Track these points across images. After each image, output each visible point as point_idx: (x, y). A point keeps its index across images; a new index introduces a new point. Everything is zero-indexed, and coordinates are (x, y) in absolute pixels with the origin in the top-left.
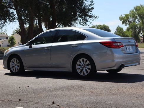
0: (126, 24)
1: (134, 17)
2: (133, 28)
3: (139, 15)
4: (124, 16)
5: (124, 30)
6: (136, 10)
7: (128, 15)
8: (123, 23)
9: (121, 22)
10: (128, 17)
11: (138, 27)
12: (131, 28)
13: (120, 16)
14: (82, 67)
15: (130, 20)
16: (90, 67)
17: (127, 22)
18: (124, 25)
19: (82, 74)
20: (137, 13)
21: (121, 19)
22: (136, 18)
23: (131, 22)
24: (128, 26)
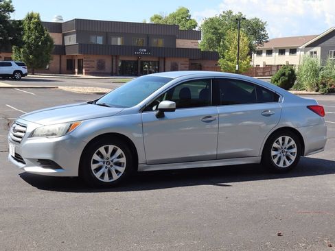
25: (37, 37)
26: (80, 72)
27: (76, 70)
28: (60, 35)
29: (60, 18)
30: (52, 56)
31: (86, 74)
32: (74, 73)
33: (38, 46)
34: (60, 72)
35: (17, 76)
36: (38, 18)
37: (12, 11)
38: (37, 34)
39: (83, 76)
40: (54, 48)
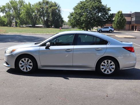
0: (3, 13)
1: (9, 8)
3: (13, 7)
4: (2, 6)
6: (11, 3)
7: (5, 6)
8: (1, 11)
10: (5, 8)
11: (12, 16)
12: (7, 16)
15: (6, 10)
16: (114, 67)
17: (4, 11)
18: (2, 13)
19: (106, 72)
20: (11, 5)
22: (11, 9)
23: (7, 11)
24: (4, 14)
25: (120, 19)
26: (136, 30)
27: (135, 29)
28: (130, 18)
29: (131, 12)
30: (126, 25)
31: (137, 31)
32: (134, 30)
33: (121, 22)
34: (129, 30)
35: (110, 31)
36: (122, 12)
37: (110, 11)
38: (120, 18)
39: (136, 31)
40: (126, 22)
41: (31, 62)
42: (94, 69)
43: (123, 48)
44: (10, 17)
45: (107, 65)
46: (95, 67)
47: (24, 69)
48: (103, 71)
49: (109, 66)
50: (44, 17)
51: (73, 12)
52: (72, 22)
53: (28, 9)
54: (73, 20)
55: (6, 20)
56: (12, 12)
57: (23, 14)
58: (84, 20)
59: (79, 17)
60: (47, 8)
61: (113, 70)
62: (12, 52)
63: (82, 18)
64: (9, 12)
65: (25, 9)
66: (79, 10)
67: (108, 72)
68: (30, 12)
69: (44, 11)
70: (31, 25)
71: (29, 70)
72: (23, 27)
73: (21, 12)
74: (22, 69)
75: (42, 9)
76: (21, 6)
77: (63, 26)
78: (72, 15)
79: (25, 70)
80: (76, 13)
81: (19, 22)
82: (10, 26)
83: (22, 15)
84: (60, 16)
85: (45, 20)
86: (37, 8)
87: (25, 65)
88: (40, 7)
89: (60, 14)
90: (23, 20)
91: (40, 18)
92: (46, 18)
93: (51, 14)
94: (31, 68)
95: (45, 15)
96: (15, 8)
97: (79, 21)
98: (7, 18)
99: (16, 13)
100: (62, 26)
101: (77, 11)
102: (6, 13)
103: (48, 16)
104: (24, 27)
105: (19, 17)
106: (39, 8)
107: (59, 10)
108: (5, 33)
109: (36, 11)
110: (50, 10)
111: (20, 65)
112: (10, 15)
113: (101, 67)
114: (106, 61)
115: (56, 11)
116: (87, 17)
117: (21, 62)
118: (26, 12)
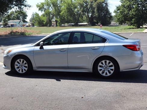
1: (48, 5)
2: (48, 14)
3: (52, 4)
4: (40, 4)
5: (40, 16)
7: (44, 3)
8: (40, 9)
9: (38, 9)
10: (44, 5)
11: (51, 14)
12: (46, 14)
13: (37, 4)
14: (104, 69)
15: (45, 8)
16: (113, 68)
17: (42, 9)
18: (40, 11)
19: (104, 75)
20: (50, 2)
21: (38, 6)
22: (50, 6)
23: (45, 9)
24: (43, 12)
41: (26, 63)
42: (91, 71)
43: (124, 46)
44: (49, 16)
45: (105, 66)
46: (92, 68)
47: (19, 70)
48: (101, 72)
49: (108, 67)
50: (88, 13)
51: (120, 5)
52: (118, 18)
53: (69, 5)
54: (119, 14)
55: (45, 19)
56: (51, 9)
57: (64, 11)
58: (134, 14)
59: (128, 11)
60: (92, 2)
61: (112, 72)
62: (8, 53)
63: (131, 11)
64: (48, 9)
65: (66, 5)
66: (128, 2)
67: (106, 74)
68: (72, 8)
69: (89, 6)
70: (73, 24)
71: (24, 72)
72: (64, 26)
73: (61, 9)
74: (17, 70)
75: (86, 4)
76: (61, 2)
77: (112, 23)
78: (118, 8)
79: (21, 72)
80: (123, 6)
81: (59, 21)
82: (50, 26)
83: (62, 12)
84: (107, 11)
85: (90, 16)
86: (79, 3)
87: (21, 66)
88: (84, 2)
89: (107, 8)
90: (64, 18)
91: (84, 14)
92: (90, 15)
93: (96, 8)
94: (26, 69)
95: (89, 11)
96: (55, 5)
97: (127, 16)
98: (47, 17)
99: (56, 10)
100: (110, 23)
101: (125, 3)
102: (45, 11)
103: (93, 12)
104: (66, 26)
105: (59, 15)
106: (81, 3)
107: (106, 4)
108: (38, 33)
109: (78, 7)
110: (95, 4)
111: (16, 67)
112: (50, 13)
113: (99, 68)
114: (103, 62)
115: (102, 5)
116: (137, 10)
117: (16, 63)
118: (67, 8)
